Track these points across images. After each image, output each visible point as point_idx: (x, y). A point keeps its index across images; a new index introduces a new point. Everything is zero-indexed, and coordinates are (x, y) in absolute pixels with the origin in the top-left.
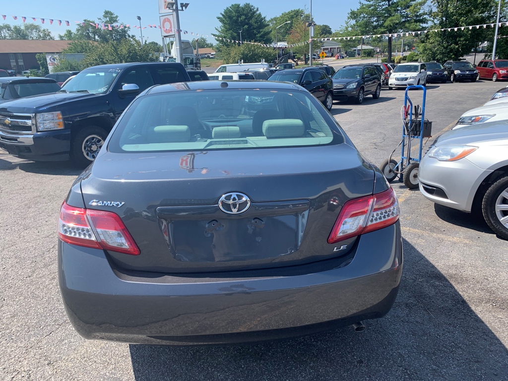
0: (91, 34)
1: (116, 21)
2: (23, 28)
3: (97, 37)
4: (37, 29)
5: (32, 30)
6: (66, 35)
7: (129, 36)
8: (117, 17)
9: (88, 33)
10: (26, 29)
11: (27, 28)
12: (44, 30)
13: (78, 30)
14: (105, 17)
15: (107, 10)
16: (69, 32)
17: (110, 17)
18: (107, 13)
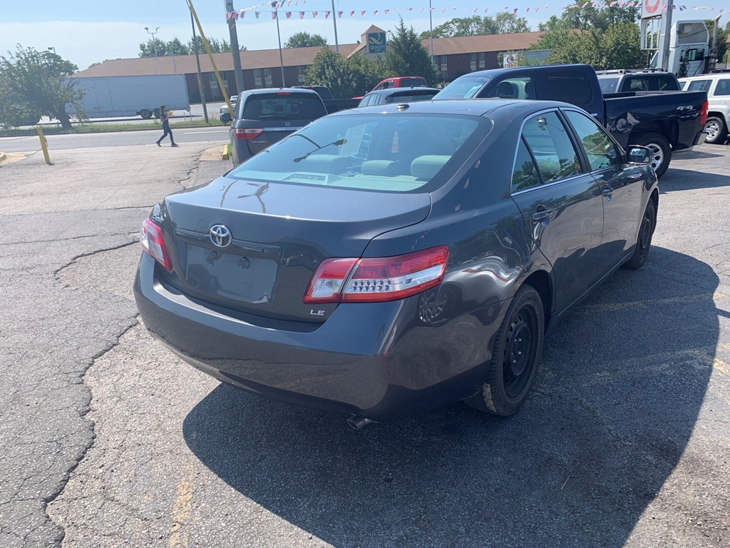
0: (581, 19)
2: (494, 19)
3: (589, 22)
4: (510, 19)
5: (505, 20)
6: (548, 22)
9: (577, 18)
10: (498, 20)
11: (500, 18)
12: (519, 20)
13: (564, 15)
16: (554, 19)
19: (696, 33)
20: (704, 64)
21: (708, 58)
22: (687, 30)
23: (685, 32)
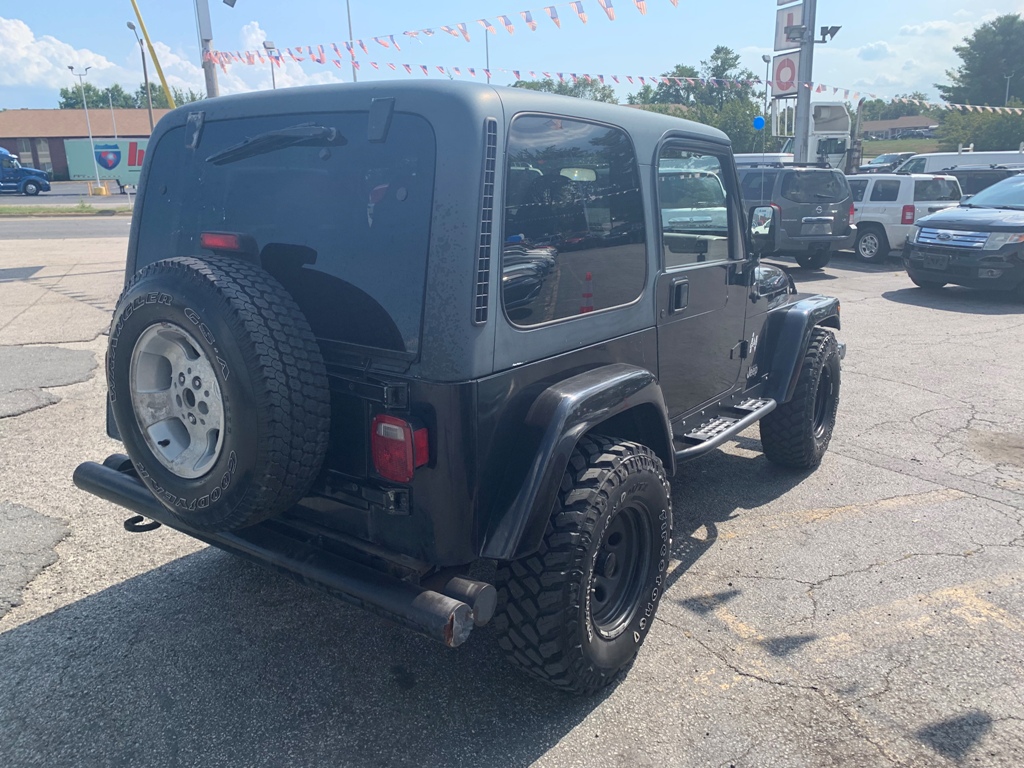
0: (682, 93)
1: (734, 66)
3: (692, 98)
5: (585, 87)
6: (640, 94)
7: (754, 94)
8: (737, 57)
9: (677, 91)
12: (604, 88)
13: (661, 85)
14: (714, 58)
15: (721, 45)
16: (647, 89)
17: (724, 58)
18: (718, 51)
19: (835, 119)
20: (845, 158)
21: (851, 151)
22: (825, 114)
23: (822, 116)
